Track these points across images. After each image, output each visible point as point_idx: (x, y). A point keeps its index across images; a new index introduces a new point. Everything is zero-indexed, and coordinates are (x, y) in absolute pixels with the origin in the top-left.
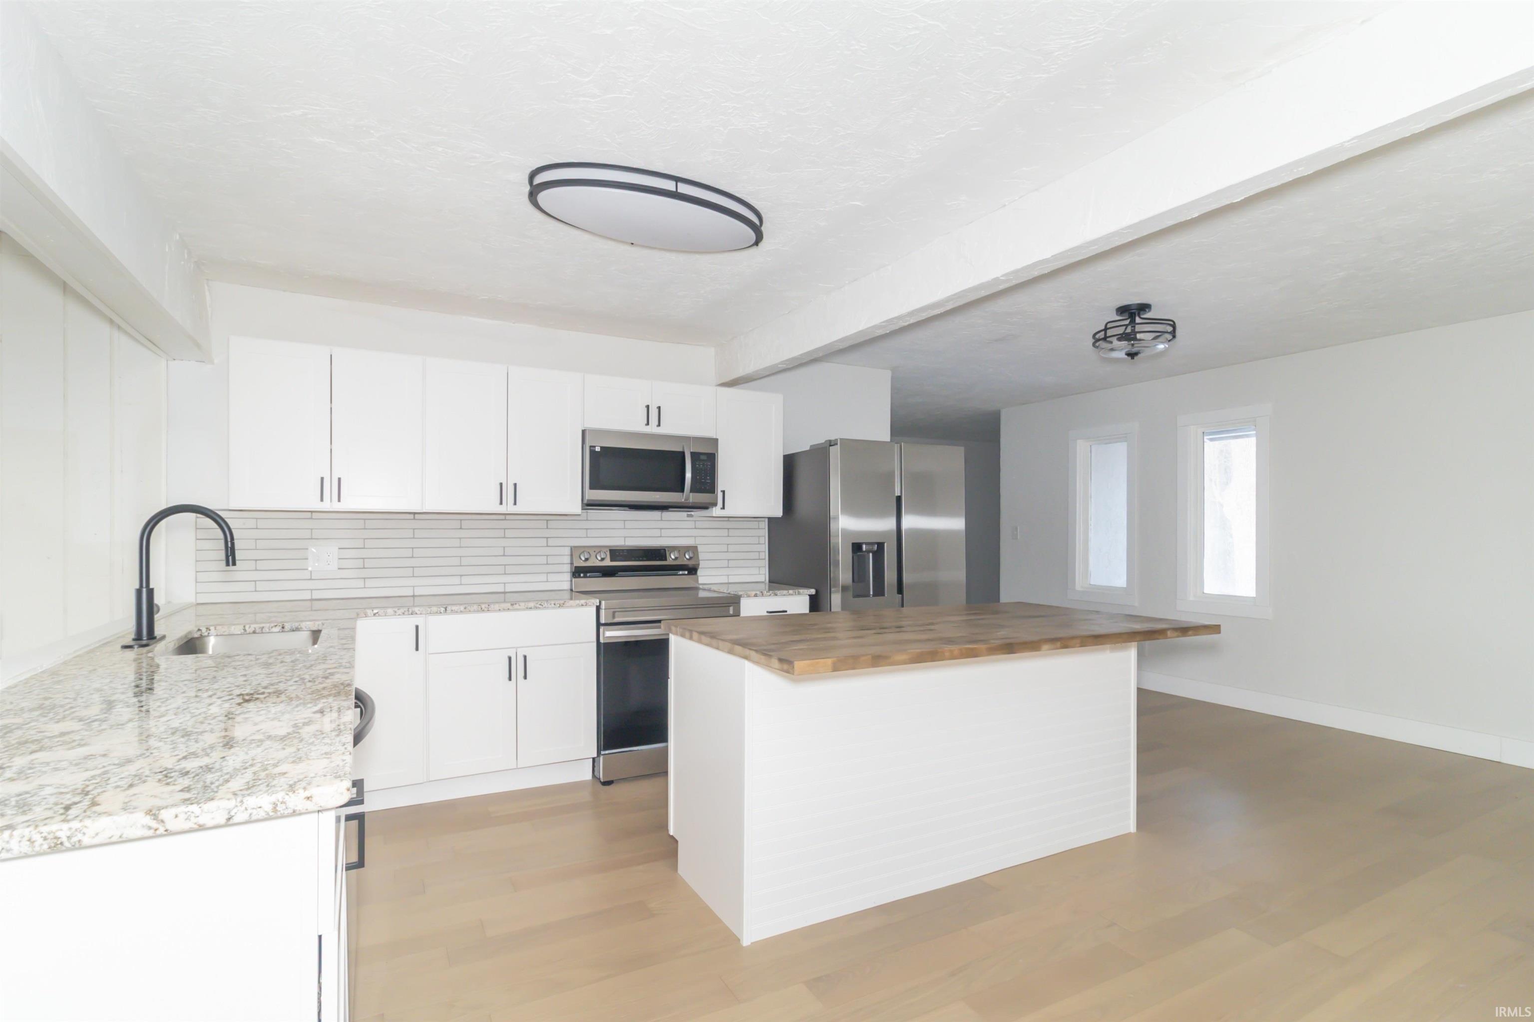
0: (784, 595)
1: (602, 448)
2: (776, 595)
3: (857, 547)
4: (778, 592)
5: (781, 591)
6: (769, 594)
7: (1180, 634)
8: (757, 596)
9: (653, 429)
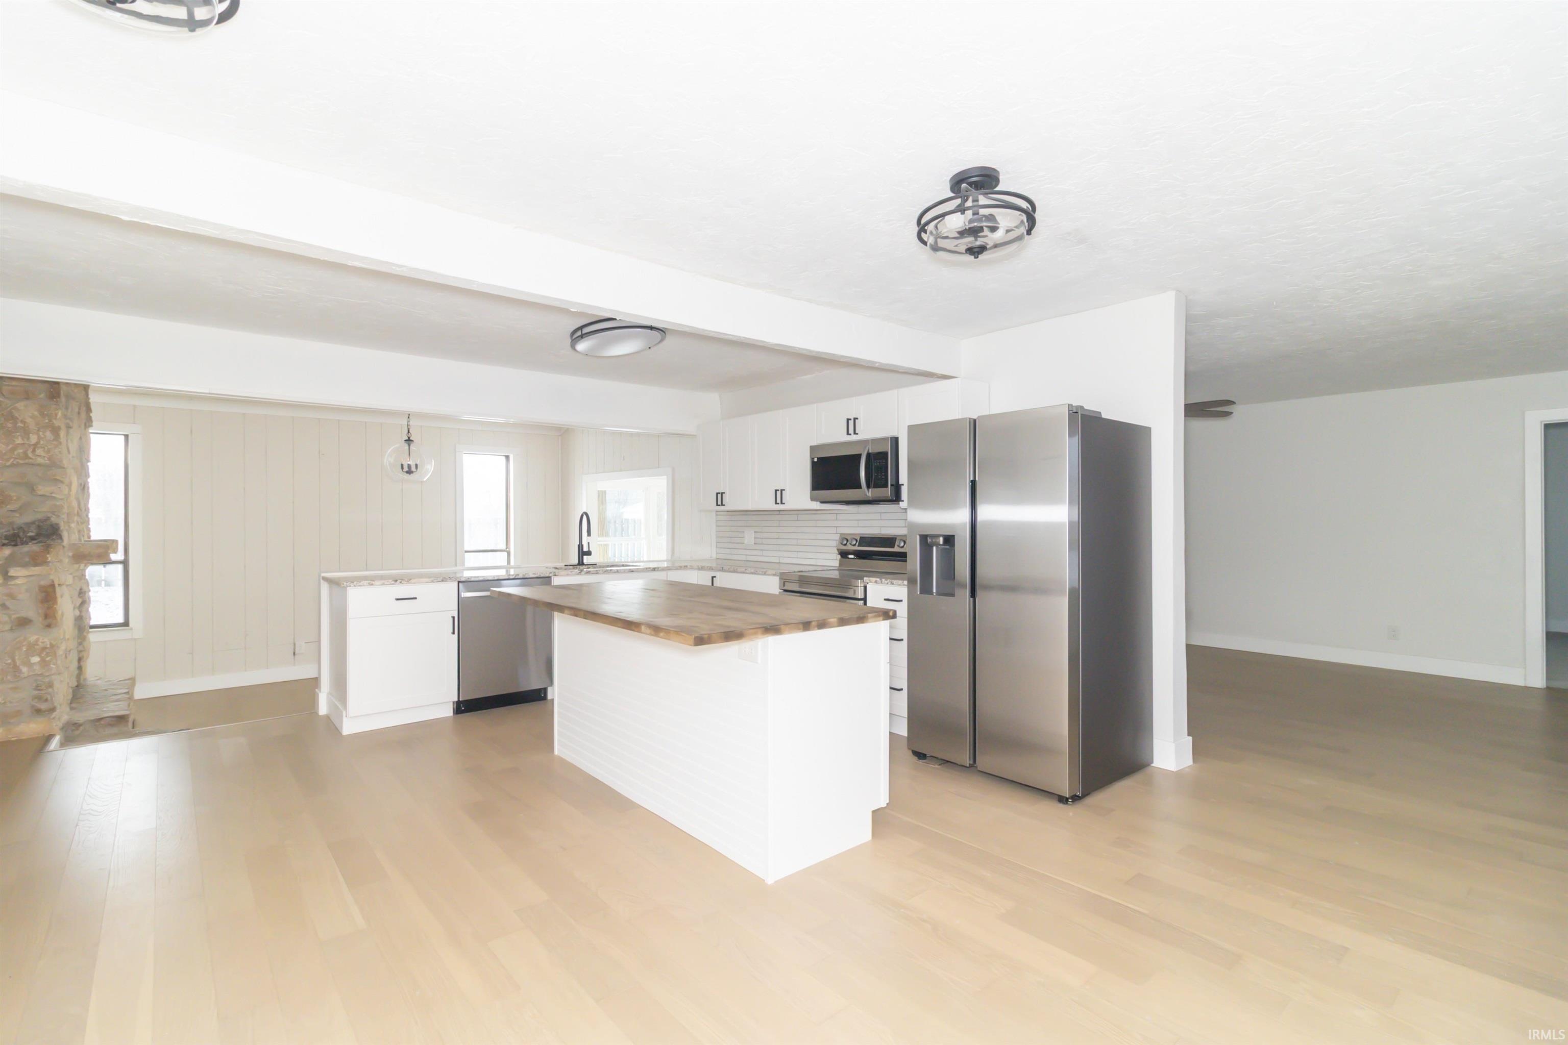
0: (900, 585)
1: (818, 458)
2: (893, 584)
3: (924, 538)
4: (895, 582)
5: (898, 581)
6: (886, 582)
7: (653, 633)
8: (877, 583)
9: (853, 438)
